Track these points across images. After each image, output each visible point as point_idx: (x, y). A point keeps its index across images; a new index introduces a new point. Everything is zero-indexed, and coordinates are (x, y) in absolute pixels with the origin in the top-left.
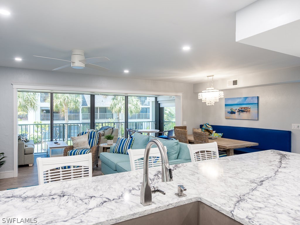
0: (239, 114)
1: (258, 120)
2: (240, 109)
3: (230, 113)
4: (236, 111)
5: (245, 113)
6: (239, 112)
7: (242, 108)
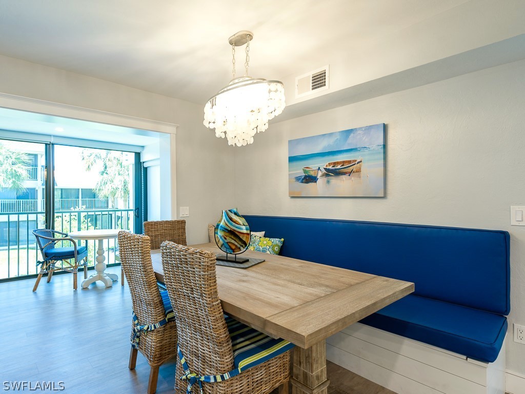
0: (328, 182)
1: (384, 197)
2: (330, 167)
3: (302, 182)
4: (320, 173)
5: (344, 177)
6: (327, 175)
7: (335, 164)
